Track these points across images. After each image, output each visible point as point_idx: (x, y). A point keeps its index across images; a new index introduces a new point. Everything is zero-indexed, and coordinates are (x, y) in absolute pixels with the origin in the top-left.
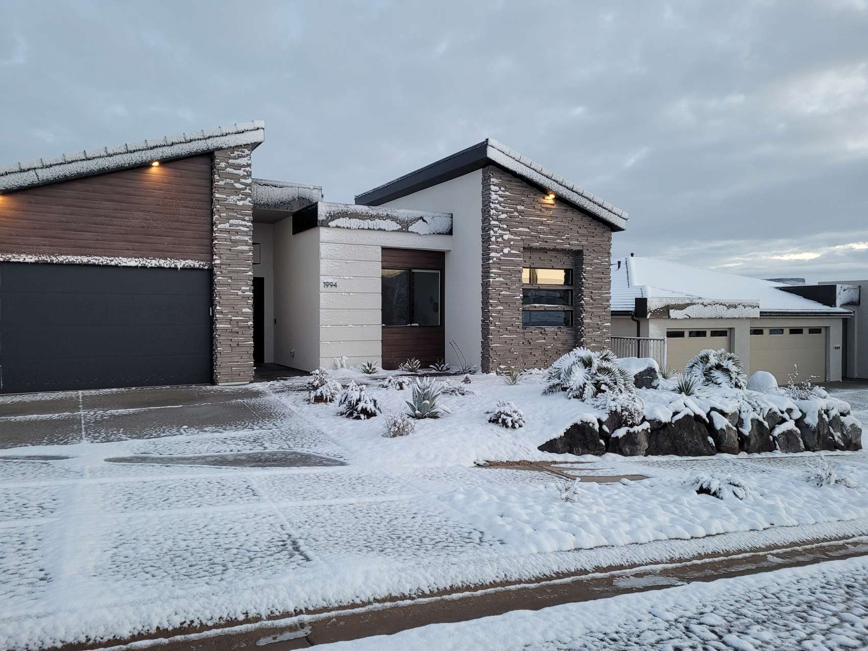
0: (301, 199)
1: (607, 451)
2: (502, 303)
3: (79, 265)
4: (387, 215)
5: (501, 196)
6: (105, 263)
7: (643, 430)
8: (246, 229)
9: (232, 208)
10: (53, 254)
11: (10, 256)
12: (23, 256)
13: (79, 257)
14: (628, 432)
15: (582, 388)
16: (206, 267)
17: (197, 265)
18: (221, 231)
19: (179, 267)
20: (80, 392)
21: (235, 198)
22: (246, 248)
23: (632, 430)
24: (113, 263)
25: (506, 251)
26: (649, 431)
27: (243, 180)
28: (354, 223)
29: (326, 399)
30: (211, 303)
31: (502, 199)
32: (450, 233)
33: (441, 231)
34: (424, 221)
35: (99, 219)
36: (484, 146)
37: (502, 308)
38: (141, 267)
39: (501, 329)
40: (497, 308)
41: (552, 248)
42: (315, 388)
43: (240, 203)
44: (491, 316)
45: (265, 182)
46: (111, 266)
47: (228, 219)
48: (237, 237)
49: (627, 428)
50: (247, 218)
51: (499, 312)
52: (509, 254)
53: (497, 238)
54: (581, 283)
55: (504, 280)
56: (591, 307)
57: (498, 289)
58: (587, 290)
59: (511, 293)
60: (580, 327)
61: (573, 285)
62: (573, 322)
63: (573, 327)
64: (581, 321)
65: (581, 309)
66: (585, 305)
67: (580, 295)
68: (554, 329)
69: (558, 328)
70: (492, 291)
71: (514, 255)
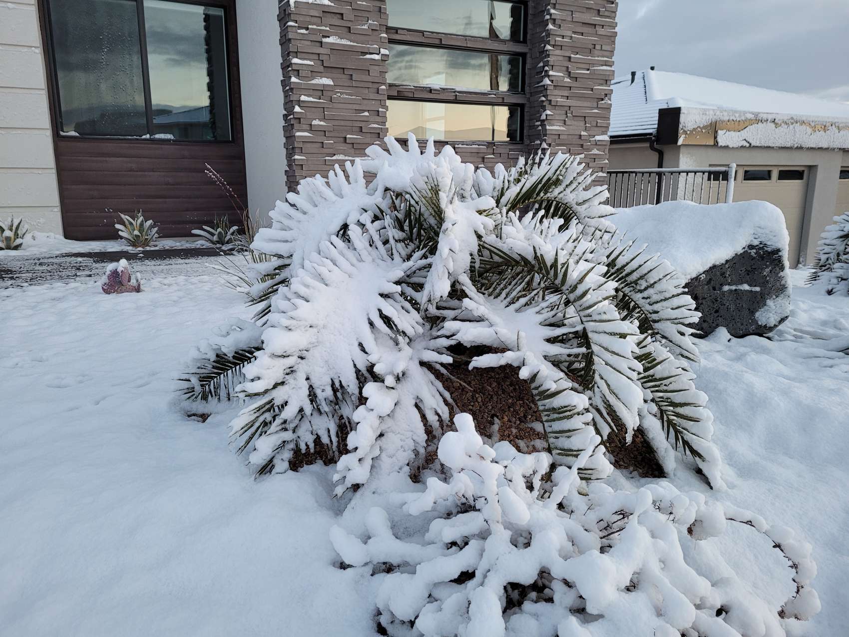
2: (328, 70)
39: (329, 138)
44: (299, 103)
51: (322, 91)
54: (544, 34)
55: (333, 4)
56: (566, 93)
57: (315, 27)
58: (558, 52)
59: (355, 44)
60: (538, 142)
61: (528, 42)
62: (525, 131)
63: (522, 144)
64: (540, 128)
65: (543, 99)
66: (552, 88)
67: (541, 64)
68: (478, 146)
69: (488, 145)
70: (295, 32)
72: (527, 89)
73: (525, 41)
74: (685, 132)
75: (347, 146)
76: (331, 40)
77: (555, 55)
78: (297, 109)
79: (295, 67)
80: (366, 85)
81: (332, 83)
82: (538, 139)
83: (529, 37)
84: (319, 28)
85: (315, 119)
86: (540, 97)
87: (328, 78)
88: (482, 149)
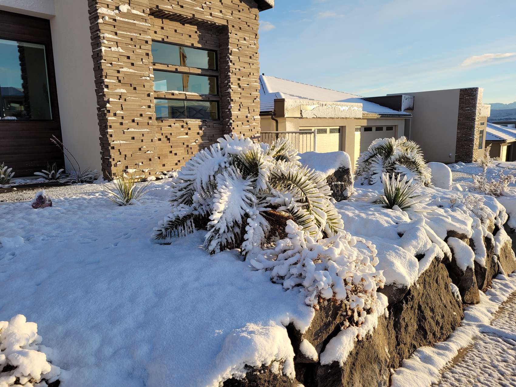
2: (123, 85)
23: (362, 331)
25: (124, 9)
26: (387, 313)
37: (124, 91)
39: (125, 120)
40: (114, 90)
41: (190, 17)
44: (109, 102)
49: (354, 330)
51: (120, 96)
52: (128, 15)
54: (227, 67)
55: (124, 52)
56: (240, 96)
57: (115, 63)
58: (234, 76)
59: (136, 72)
60: (228, 120)
61: (219, 70)
62: (220, 114)
63: (220, 120)
64: (228, 113)
65: (229, 98)
66: (233, 93)
67: (226, 82)
68: (198, 122)
69: (203, 121)
70: (105, 65)
71: (135, 17)
72: (220, 93)
73: (217, 70)
74: (287, 111)
75: (135, 124)
76: (125, 69)
77: (233, 78)
78: (108, 105)
79: (106, 84)
80: (143, 92)
81: (126, 92)
82: (227, 118)
83: (219, 68)
84: (118, 63)
85: (118, 110)
86: (227, 98)
87: (123, 89)
88: (201, 123)
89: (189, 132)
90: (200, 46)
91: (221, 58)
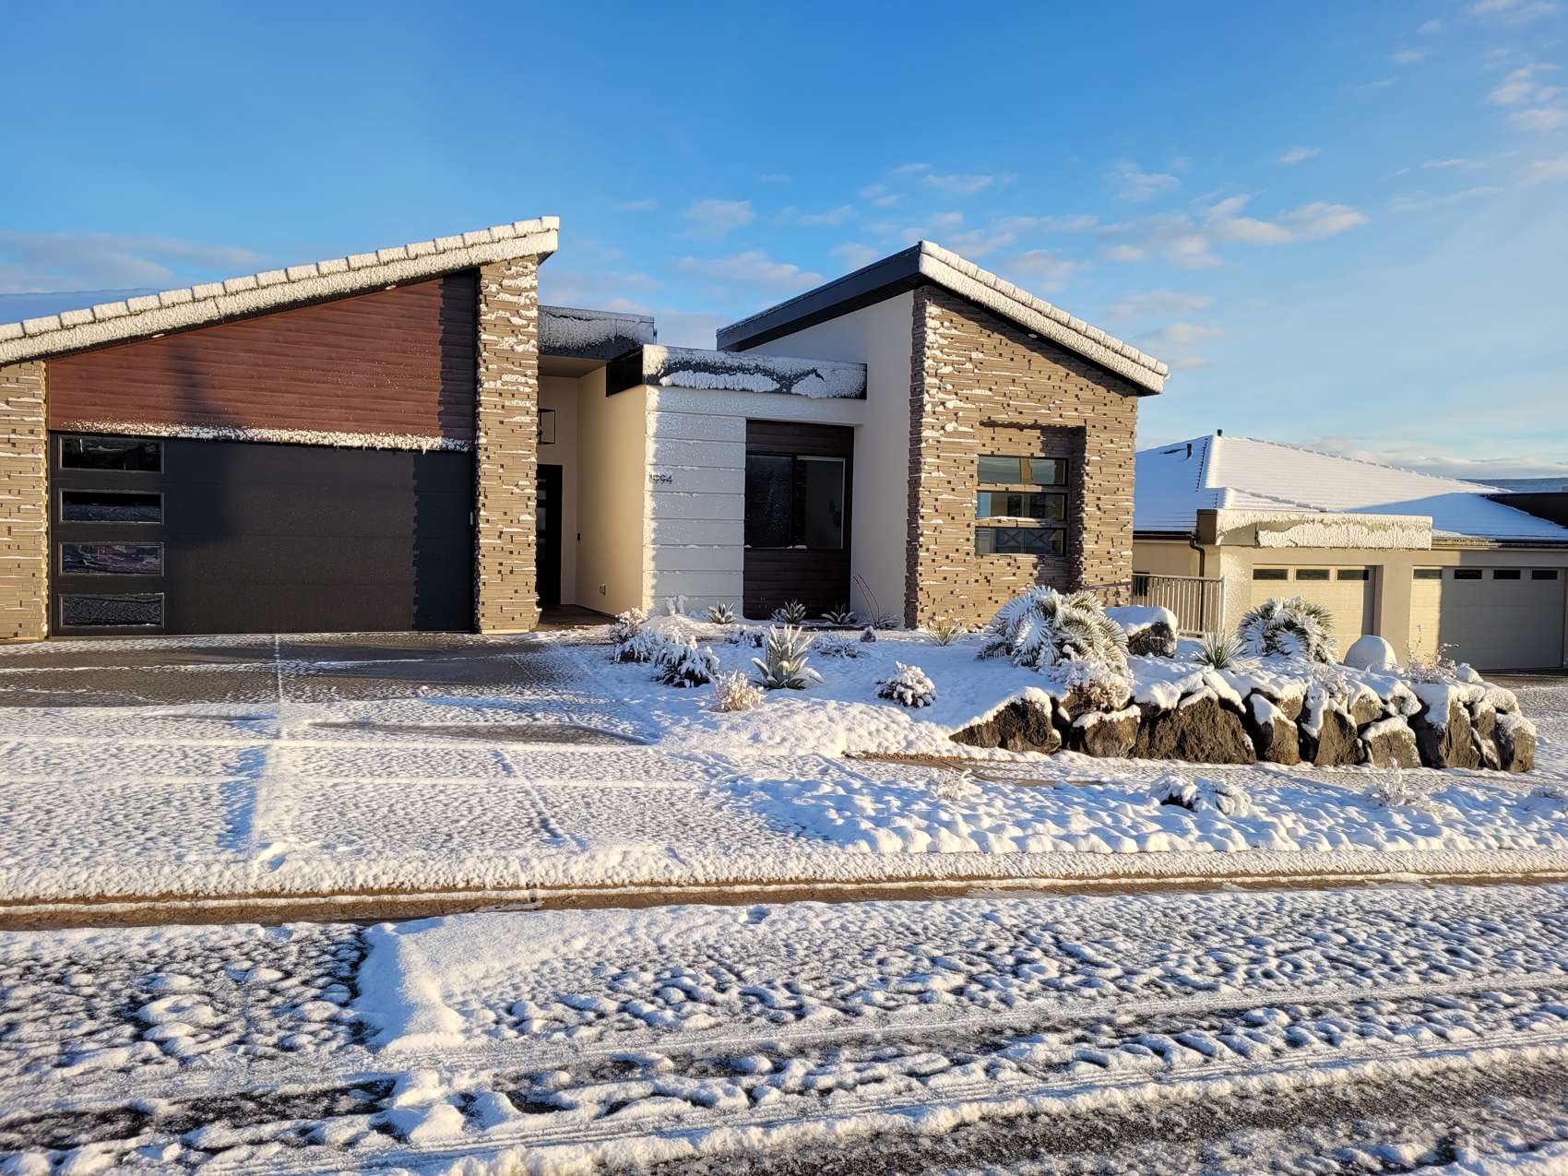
0: (621, 339)
1: (1064, 747)
2: (940, 514)
3: (277, 444)
4: (757, 366)
5: (942, 336)
6: (314, 441)
7: (1127, 718)
8: (527, 390)
9: (509, 356)
10: (239, 427)
11: (178, 429)
12: (197, 429)
13: (277, 432)
14: (1101, 721)
15: (1035, 651)
16: (466, 449)
17: (451, 446)
18: (489, 392)
19: (425, 448)
20: (277, 636)
21: (511, 340)
22: (527, 419)
23: (1107, 717)
24: (326, 442)
25: (950, 427)
26: (1139, 720)
27: (523, 312)
28: (704, 379)
29: (639, 658)
30: (472, 506)
31: (946, 342)
32: (862, 395)
33: (846, 393)
34: (818, 376)
35: (305, 374)
36: (915, 253)
37: (940, 521)
38: (368, 448)
39: (939, 556)
40: (930, 521)
41: (1030, 422)
42: (623, 640)
43: (520, 349)
45: (561, 312)
46: (323, 446)
47: (501, 372)
48: (514, 403)
49: (1100, 714)
50: (529, 372)
51: (936, 528)
52: (956, 433)
53: (934, 405)
54: (1080, 482)
55: (945, 476)
56: (1098, 522)
57: (934, 490)
58: (1091, 494)
59: (957, 498)
60: (1077, 556)
61: (1068, 486)
62: (1067, 548)
63: (1065, 556)
64: (1078, 546)
65: (1081, 526)
66: (1087, 519)
67: (1079, 501)
68: (1032, 558)
69: (1040, 558)
70: (923, 493)
71: (964, 434)
72: (1068, 518)
73: (1065, 486)
74: (1222, 534)
75: (949, 561)
76: (944, 496)
77: (1088, 497)
78: (921, 538)
79: (921, 514)
82: (1077, 554)
83: (1069, 484)
84: (937, 490)
85: (931, 545)
86: (1078, 524)
87: (940, 519)
88: (1036, 560)
89: (1018, 572)
90: (1043, 455)
91: (1073, 468)
